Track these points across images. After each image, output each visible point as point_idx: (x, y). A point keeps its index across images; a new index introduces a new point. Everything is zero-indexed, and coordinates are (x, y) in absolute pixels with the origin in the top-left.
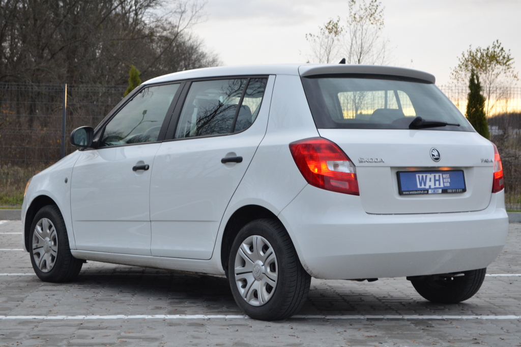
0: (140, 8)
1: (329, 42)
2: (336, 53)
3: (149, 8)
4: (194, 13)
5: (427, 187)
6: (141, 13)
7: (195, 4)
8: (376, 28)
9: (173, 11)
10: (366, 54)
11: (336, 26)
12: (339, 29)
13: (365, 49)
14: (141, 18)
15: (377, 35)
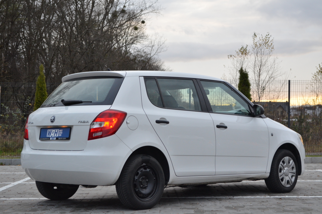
0: (128, 45)
1: (242, 59)
2: (246, 65)
3: (133, 44)
4: (159, 46)
5: (51, 136)
6: (129, 47)
7: (160, 41)
8: (269, 51)
9: (147, 46)
10: (264, 66)
11: (245, 50)
12: (247, 52)
13: (263, 63)
14: (129, 50)
15: (270, 55)
